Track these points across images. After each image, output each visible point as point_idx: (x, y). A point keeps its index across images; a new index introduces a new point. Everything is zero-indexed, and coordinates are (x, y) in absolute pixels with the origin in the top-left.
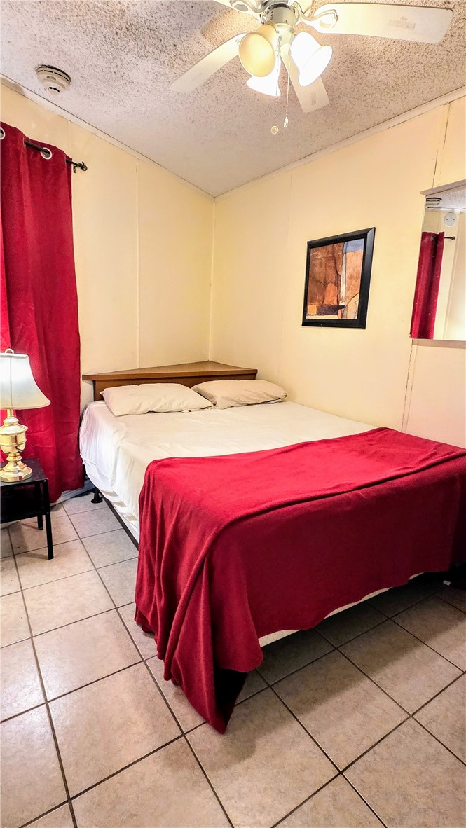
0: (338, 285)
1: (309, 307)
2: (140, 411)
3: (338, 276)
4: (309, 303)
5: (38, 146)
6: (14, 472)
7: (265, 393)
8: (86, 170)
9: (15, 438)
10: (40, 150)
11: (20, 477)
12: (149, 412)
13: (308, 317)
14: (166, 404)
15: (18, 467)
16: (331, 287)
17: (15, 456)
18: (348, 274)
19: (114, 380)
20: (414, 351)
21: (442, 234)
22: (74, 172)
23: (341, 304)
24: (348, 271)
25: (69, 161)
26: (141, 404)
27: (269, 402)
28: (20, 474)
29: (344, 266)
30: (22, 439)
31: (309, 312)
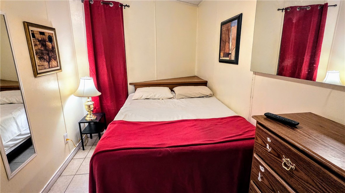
0: (229, 43)
1: (221, 53)
2: (142, 98)
3: (229, 38)
4: (221, 52)
5: (108, 3)
6: (90, 118)
7: (200, 93)
8: (129, 7)
9: (89, 106)
10: (109, 4)
11: (91, 119)
12: (146, 99)
13: (221, 58)
14: (153, 96)
15: (91, 116)
16: (227, 43)
17: (90, 112)
18: (232, 37)
19: (143, 85)
20: (254, 78)
21: (327, 3)
22: (125, 8)
23: (230, 52)
24: (232, 36)
25: (122, 5)
26: (143, 95)
27: (203, 97)
28: (92, 118)
29: (231, 34)
30: (92, 106)
31: (221, 56)
